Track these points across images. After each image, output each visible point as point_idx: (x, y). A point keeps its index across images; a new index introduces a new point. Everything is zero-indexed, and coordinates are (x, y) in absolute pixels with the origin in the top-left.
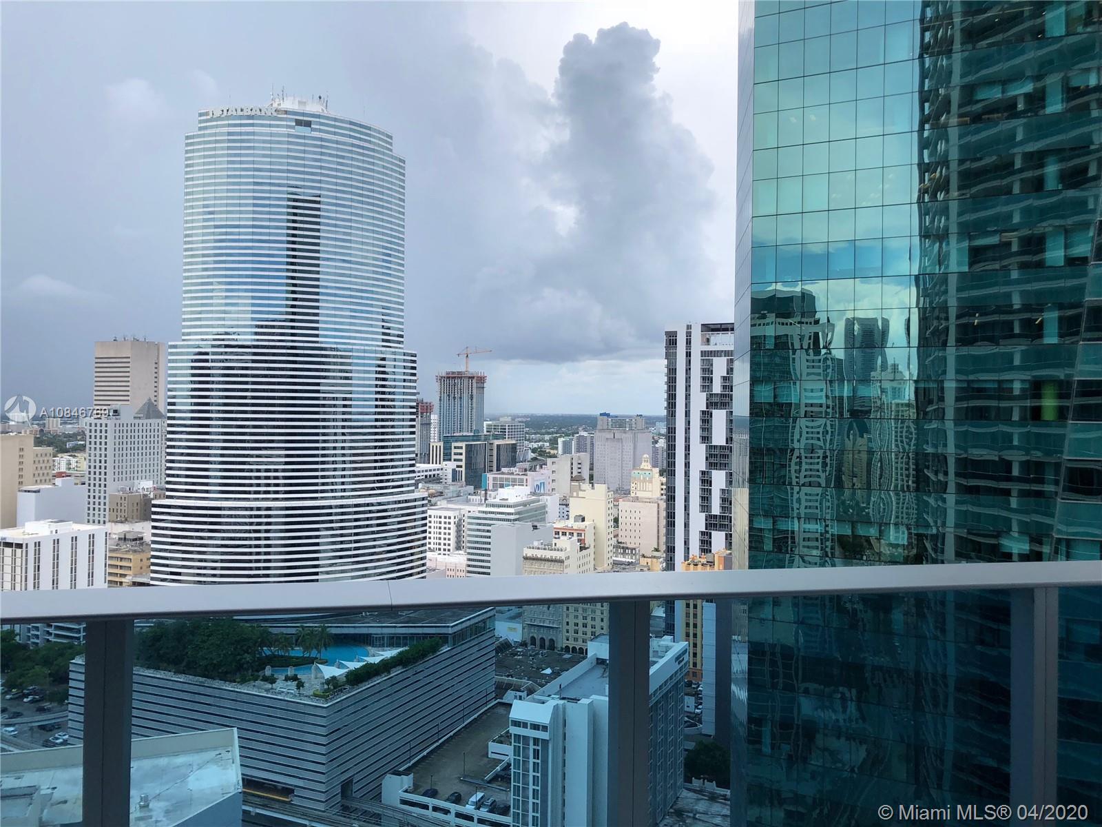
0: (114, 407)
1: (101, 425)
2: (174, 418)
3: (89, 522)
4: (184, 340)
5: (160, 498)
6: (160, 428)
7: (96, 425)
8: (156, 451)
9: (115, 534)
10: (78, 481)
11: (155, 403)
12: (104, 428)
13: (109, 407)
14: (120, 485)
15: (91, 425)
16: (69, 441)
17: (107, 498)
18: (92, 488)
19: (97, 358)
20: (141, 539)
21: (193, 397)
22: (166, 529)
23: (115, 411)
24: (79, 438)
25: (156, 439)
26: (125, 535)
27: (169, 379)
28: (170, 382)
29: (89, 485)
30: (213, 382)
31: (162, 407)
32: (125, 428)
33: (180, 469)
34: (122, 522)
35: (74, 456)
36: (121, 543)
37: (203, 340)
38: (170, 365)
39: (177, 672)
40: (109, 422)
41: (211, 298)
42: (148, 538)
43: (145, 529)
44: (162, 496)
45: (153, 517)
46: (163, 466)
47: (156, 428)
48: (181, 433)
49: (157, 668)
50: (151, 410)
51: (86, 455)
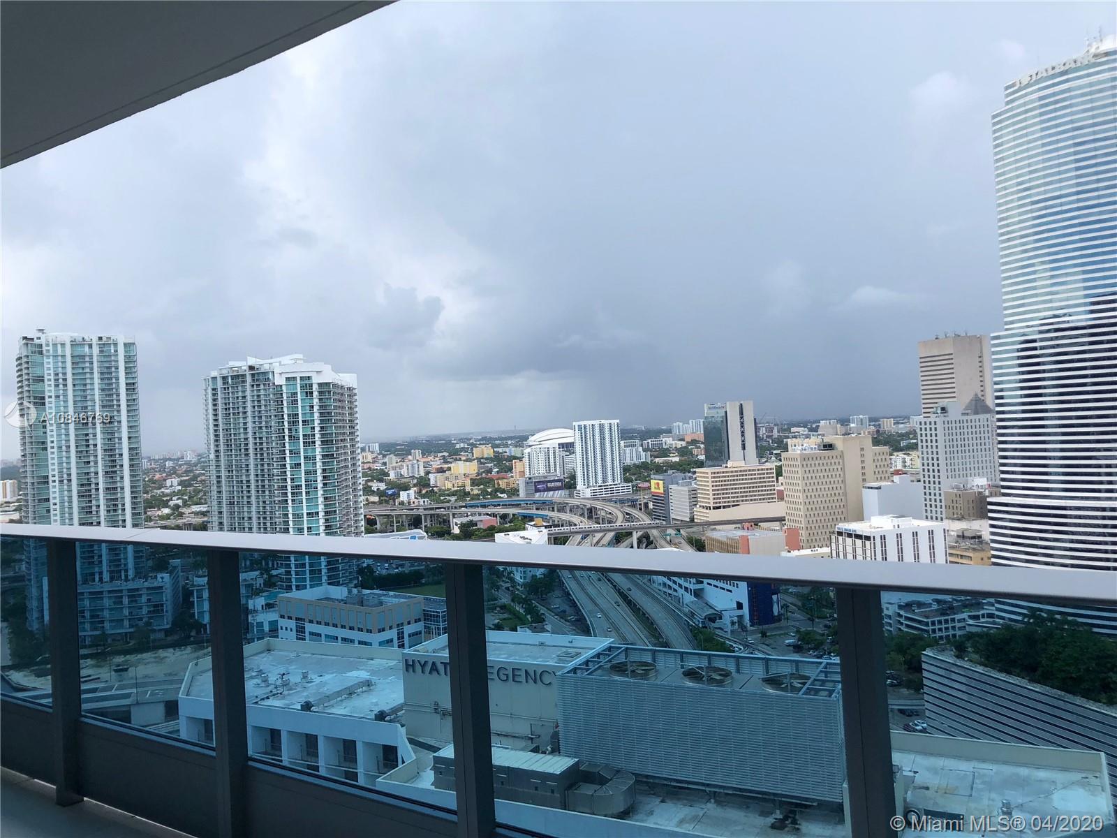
0: (941, 405)
1: (930, 423)
2: (1003, 412)
3: (927, 518)
4: (1007, 330)
5: (996, 495)
6: (989, 423)
7: (925, 423)
8: (987, 447)
9: (953, 531)
10: (913, 479)
11: (982, 398)
12: (933, 426)
13: (936, 405)
14: (954, 482)
15: (921, 423)
16: (903, 440)
17: (943, 495)
18: (927, 485)
19: (921, 358)
20: (980, 537)
21: (1022, 388)
22: (1005, 528)
23: (943, 409)
24: (911, 436)
25: (986, 435)
26: (963, 533)
27: (995, 372)
28: (996, 375)
29: (924, 482)
30: (1044, 371)
31: (990, 402)
32: (954, 425)
33: (1015, 465)
34: (959, 519)
35: (908, 455)
36: (960, 540)
37: (1028, 327)
38: (994, 357)
39: (1032, 680)
40: (937, 420)
41: (1034, 280)
42: (987, 536)
43: (982, 527)
44: (998, 494)
45: (990, 515)
46: (996, 462)
47: (986, 423)
48: (1013, 427)
49: (1009, 673)
50: (978, 406)
51: (919, 453)
